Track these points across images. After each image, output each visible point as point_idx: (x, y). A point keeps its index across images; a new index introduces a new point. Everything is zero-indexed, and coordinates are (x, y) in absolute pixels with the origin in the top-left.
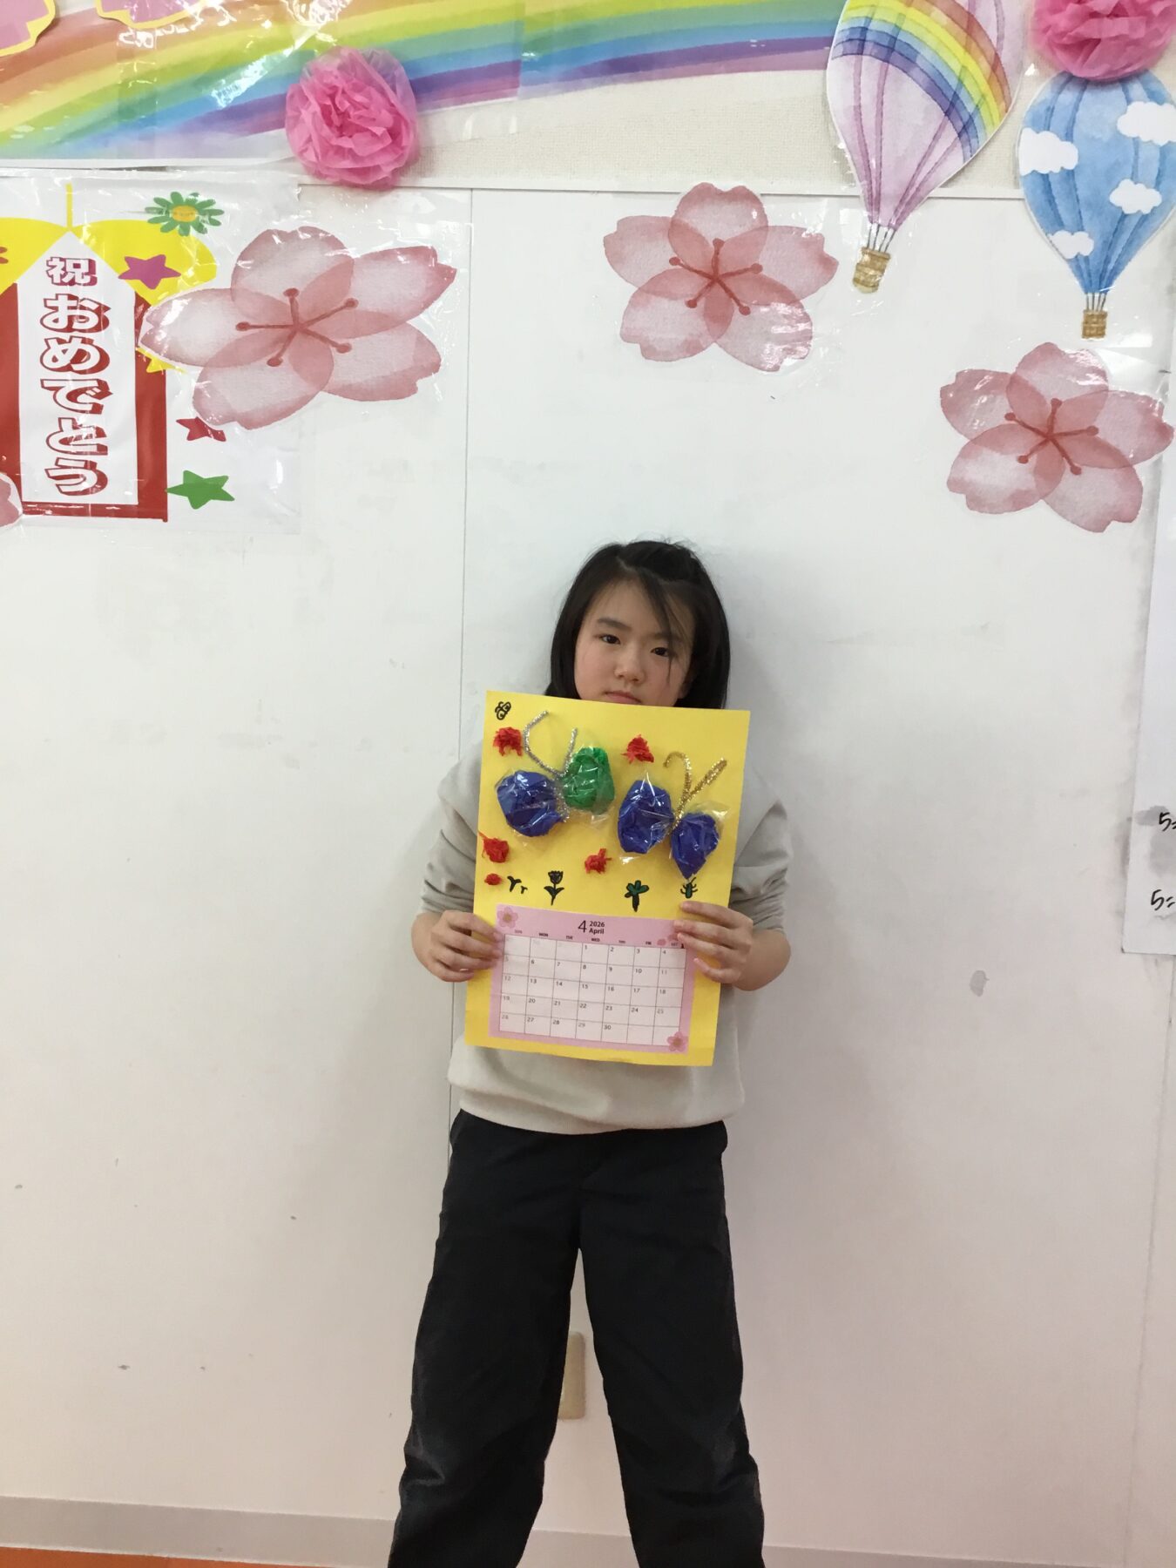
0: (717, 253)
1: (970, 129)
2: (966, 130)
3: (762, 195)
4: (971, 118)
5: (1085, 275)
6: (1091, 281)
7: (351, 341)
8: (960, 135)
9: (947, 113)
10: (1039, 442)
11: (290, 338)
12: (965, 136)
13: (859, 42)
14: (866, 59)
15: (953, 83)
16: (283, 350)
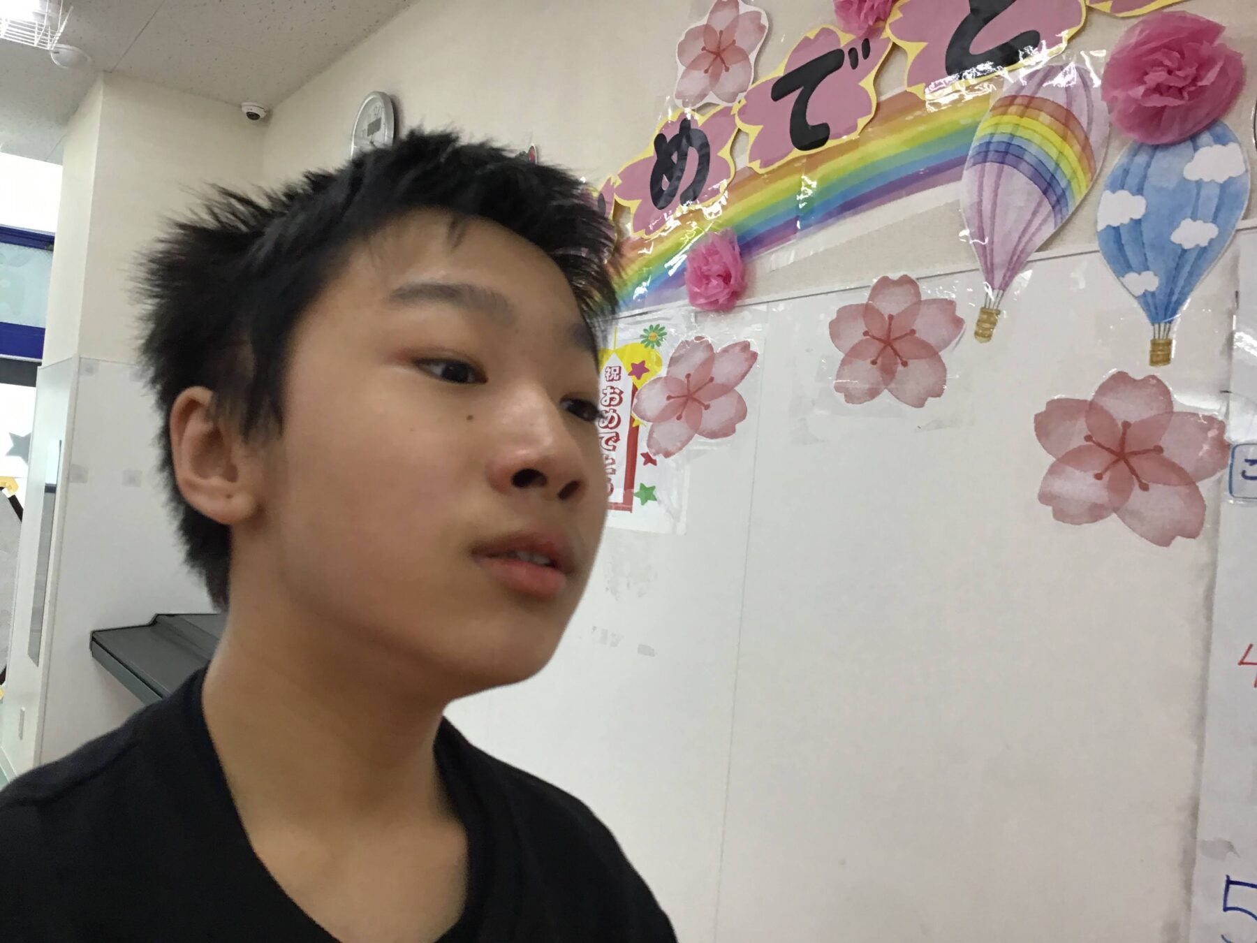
0: (890, 324)
1: (1063, 201)
2: (1059, 202)
3: (918, 279)
4: (1064, 192)
5: (1152, 309)
6: (1157, 314)
7: (710, 402)
8: (1053, 207)
9: (1045, 192)
10: (1113, 460)
11: (686, 403)
12: (1057, 208)
13: (984, 154)
14: (988, 164)
15: (1051, 167)
16: (683, 410)
